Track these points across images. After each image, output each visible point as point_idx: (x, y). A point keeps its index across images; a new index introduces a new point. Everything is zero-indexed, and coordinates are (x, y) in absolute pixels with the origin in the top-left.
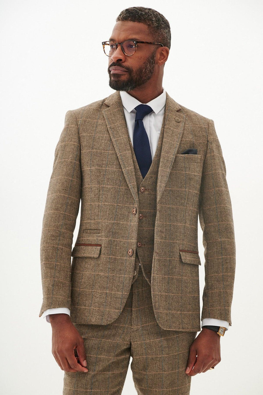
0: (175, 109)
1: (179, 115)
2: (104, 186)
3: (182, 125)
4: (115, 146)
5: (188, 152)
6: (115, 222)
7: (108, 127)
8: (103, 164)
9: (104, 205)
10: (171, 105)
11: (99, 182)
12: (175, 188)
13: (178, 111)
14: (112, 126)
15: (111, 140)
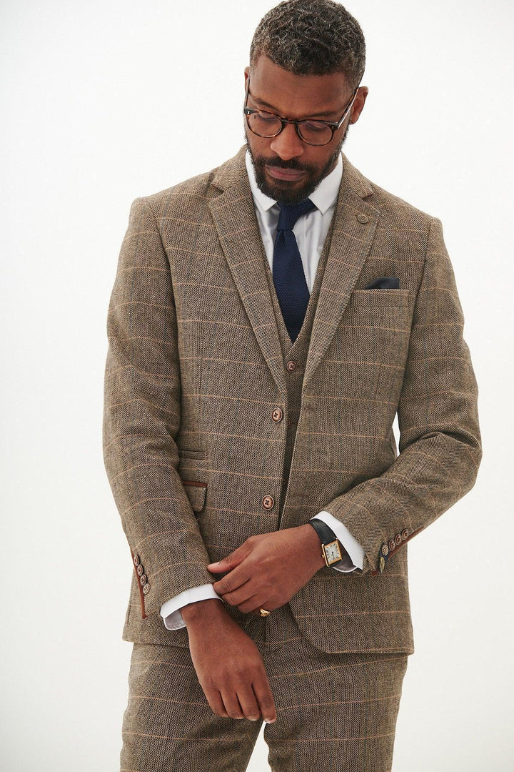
0: (360, 194)
1: (368, 209)
2: (212, 359)
3: (370, 229)
4: (236, 280)
5: (378, 285)
6: (234, 436)
7: (221, 238)
8: (210, 313)
9: (211, 398)
10: (351, 186)
11: (200, 351)
12: (352, 361)
13: (365, 199)
14: (230, 235)
15: (227, 266)
